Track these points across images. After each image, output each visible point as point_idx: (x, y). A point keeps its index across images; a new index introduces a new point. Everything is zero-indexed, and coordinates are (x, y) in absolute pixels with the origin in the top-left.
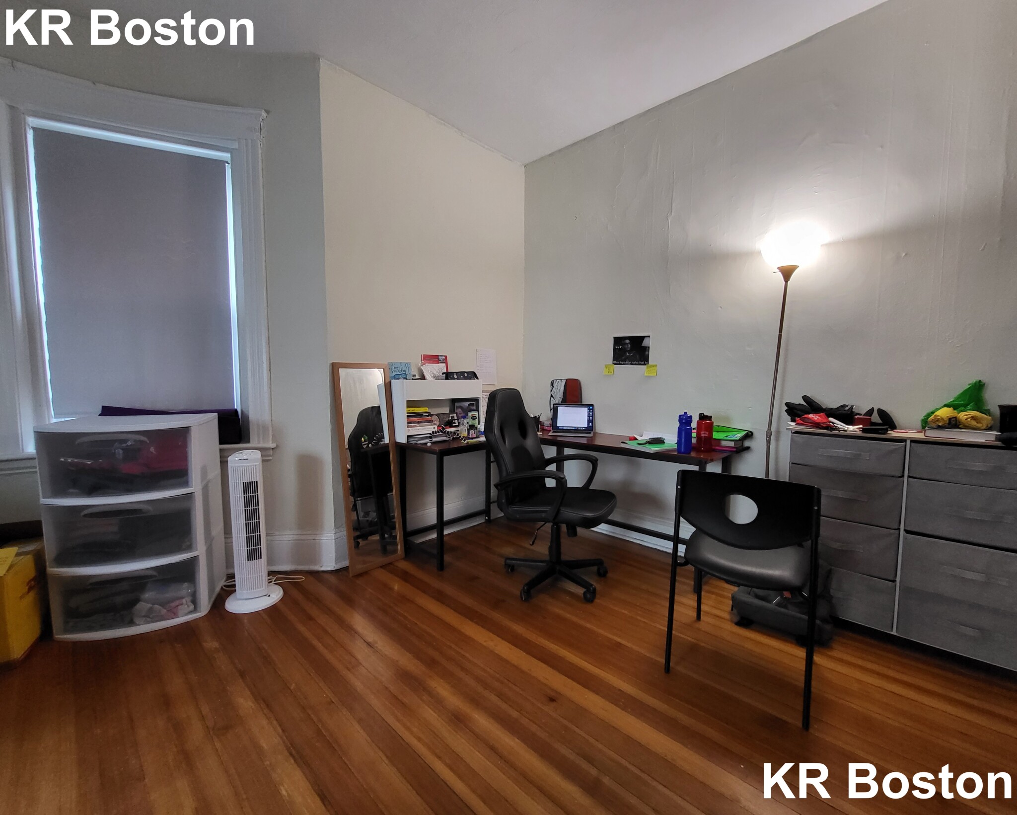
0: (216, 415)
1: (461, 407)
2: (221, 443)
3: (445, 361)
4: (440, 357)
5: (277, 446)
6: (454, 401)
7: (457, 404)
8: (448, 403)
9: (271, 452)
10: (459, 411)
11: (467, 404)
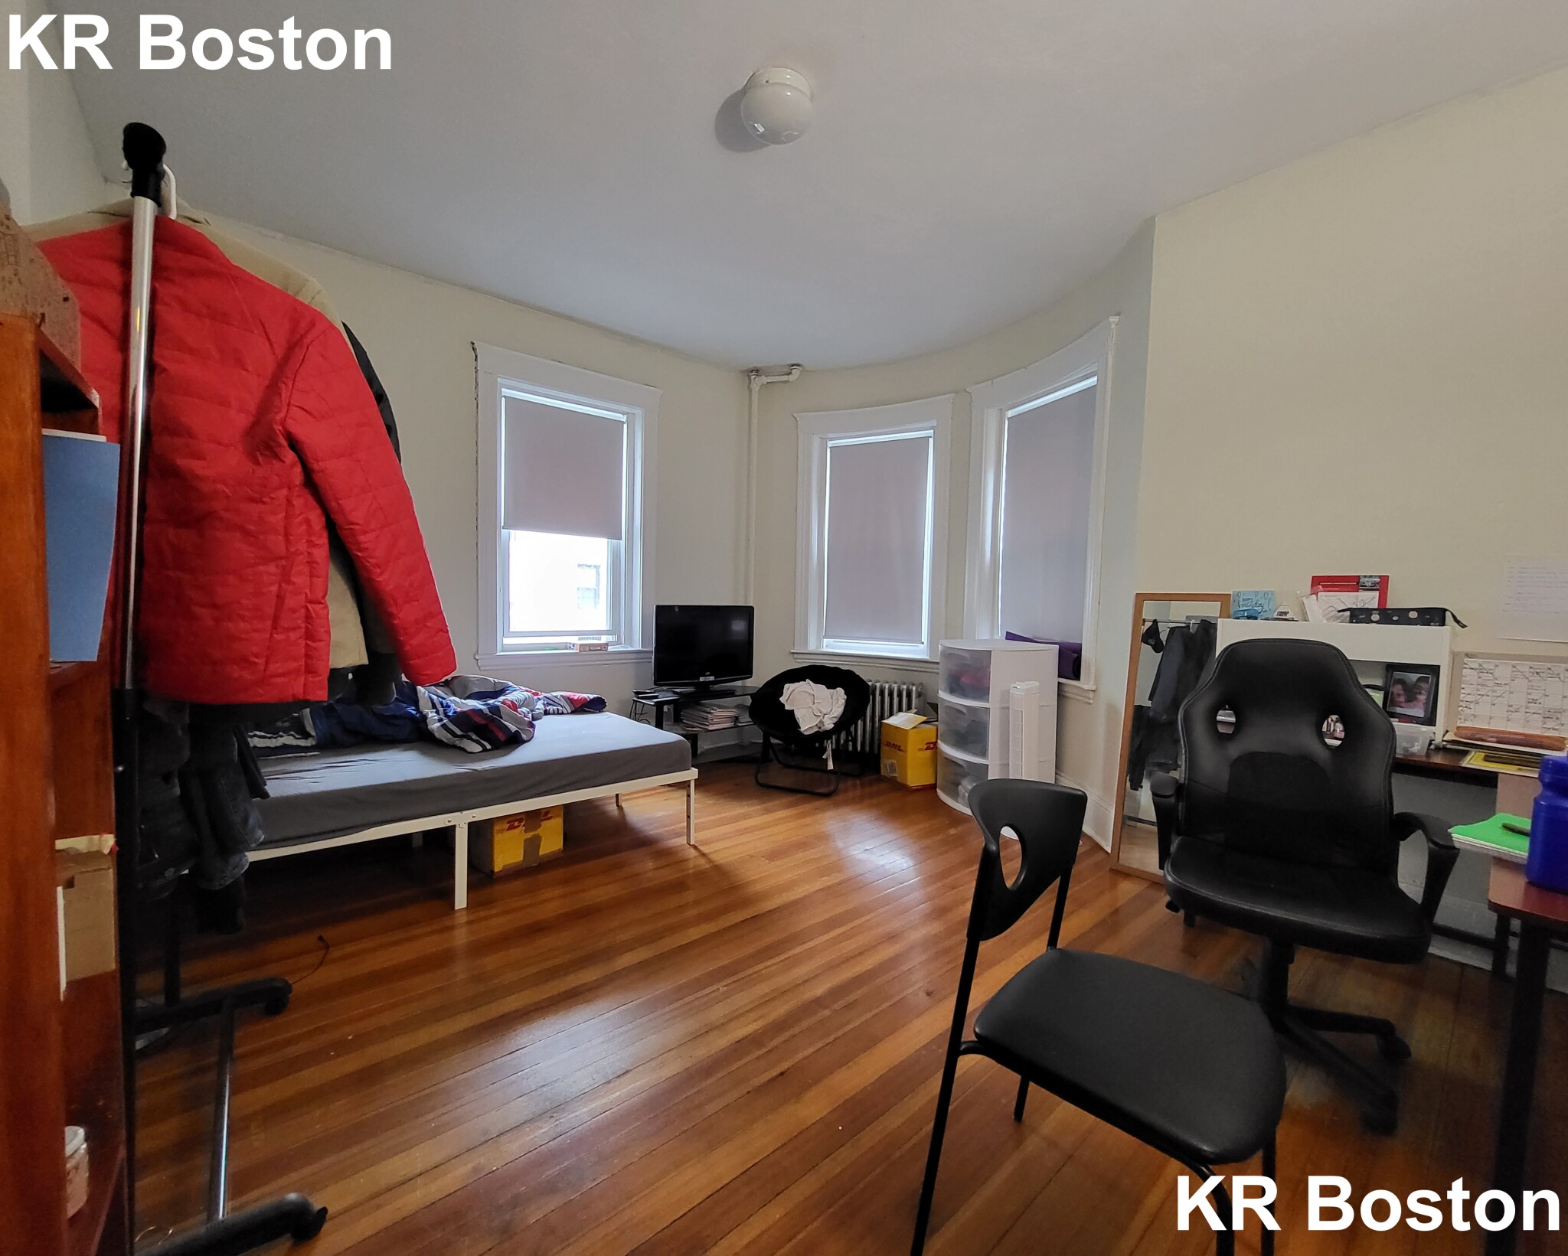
0: (1058, 646)
1: (1401, 682)
2: (1059, 676)
3: (1381, 585)
4: (1362, 580)
5: (1097, 688)
6: (1391, 668)
7: (1398, 675)
8: (1382, 671)
9: (1091, 695)
10: (1397, 689)
11: (1414, 677)
